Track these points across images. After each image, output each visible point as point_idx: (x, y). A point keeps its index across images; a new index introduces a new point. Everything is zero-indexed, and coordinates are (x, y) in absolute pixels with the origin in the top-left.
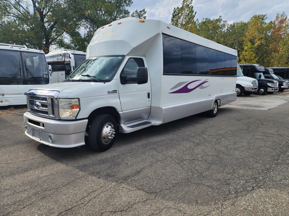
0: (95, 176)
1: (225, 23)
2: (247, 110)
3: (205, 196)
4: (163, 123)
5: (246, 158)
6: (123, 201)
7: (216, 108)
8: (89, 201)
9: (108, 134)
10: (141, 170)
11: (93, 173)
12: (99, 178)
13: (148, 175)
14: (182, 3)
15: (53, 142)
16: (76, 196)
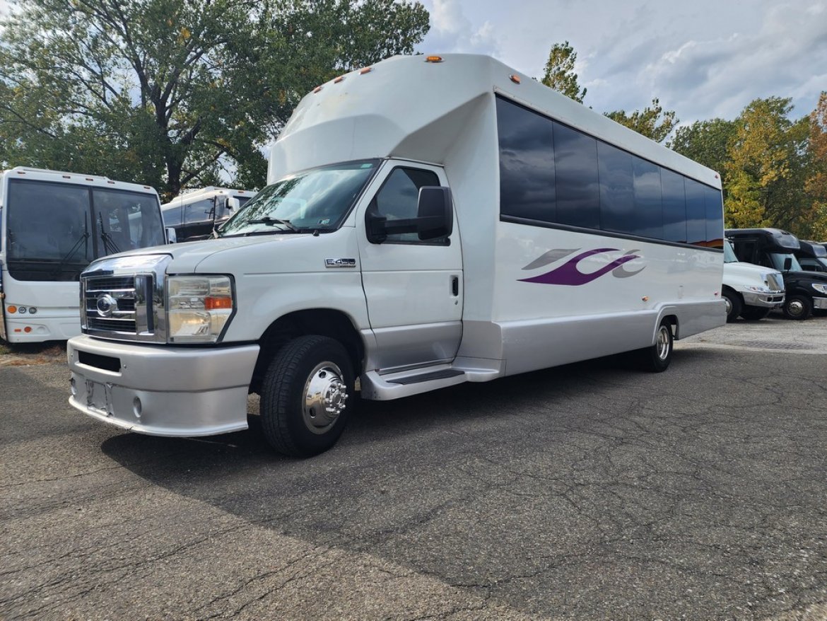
0: (274, 528)
1: (670, 118)
2: (763, 355)
3: (675, 601)
4: (503, 376)
5: (799, 483)
6: (367, 613)
7: (666, 344)
8: (242, 608)
9: (324, 399)
10: (433, 511)
11: (266, 518)
12: (285, 534)
13: (456, 528)
14: (545, 67)
15: (144, 420)
16: (197, 591)
